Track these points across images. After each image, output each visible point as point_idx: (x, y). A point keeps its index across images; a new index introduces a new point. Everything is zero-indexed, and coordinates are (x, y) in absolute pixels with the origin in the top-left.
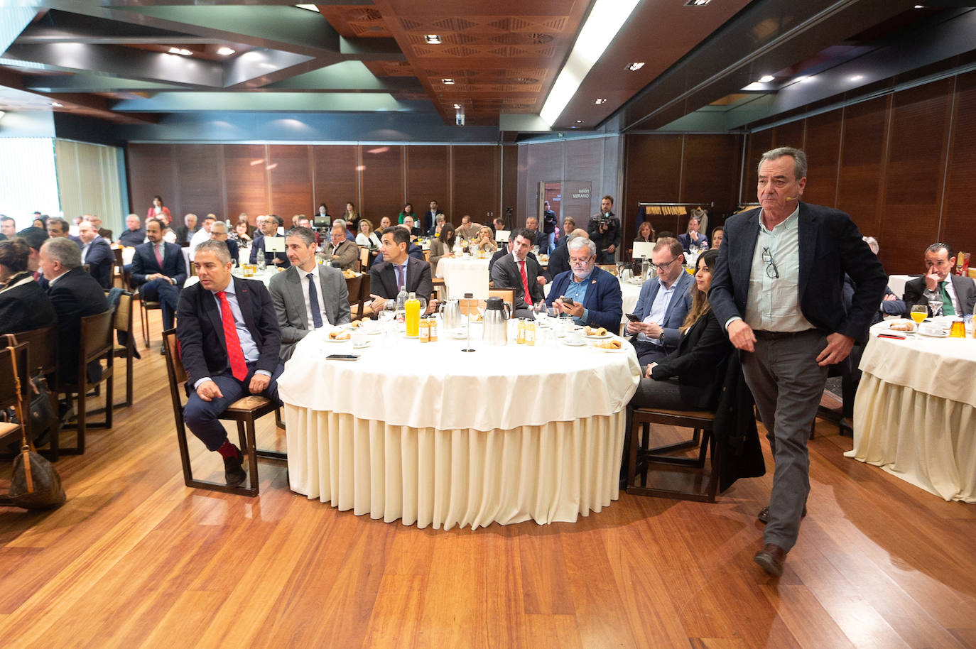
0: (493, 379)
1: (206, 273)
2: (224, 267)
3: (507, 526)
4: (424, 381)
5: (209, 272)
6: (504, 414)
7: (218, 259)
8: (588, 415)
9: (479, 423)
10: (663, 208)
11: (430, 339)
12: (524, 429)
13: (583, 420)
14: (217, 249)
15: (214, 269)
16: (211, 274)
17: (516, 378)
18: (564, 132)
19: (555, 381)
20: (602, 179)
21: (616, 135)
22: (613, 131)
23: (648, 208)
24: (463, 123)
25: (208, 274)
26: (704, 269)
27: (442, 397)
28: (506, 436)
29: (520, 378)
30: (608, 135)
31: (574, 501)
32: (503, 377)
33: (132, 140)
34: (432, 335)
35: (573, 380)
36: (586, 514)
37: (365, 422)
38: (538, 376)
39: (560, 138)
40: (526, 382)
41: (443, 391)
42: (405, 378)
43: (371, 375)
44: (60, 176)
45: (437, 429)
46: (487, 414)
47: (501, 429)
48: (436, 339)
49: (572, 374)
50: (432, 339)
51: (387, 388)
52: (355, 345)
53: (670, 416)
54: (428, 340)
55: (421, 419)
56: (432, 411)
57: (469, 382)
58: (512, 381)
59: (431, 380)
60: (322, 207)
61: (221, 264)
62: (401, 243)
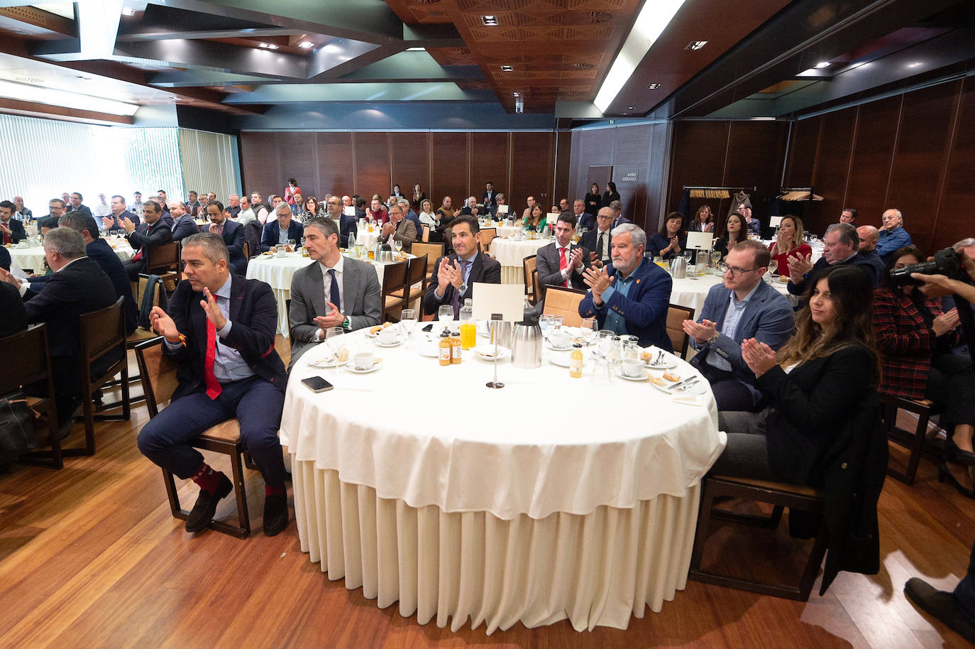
0: (519, 449)
1: (192, 273)
3: (535, 630)
4: (425, 446)
5: (196, 271)
6: (535, 497)
7: (206, 256)
8: (652, 496)
9: (499, 507)
10: (706, 192)
11: (451, 361)
12: (562, 516)
13: (645, 504)
14: (206, 243)
15: (202, 268)
17: (553, 450)
18: (615, 119)
19: (609, 453)
20: (649, 163)
21: (665, 121)
22: (662, 118)
23: (692, 192)
24: (521, 111)
25: (194, 273)
26: (825, 294)
27: (449, 469)
29: (559, 449)
30: (657, 122)
31: (626, 603)
32: (535, 447)
33: (243, 129)
34: (455, 356)
35: (634, 450)
36: (640, 614)
37: (352, 488)
38: (584, 447)
39: (612, 124)
40: (567, 455)
41: (450, 463)
42: (400, 438)
43: (358, 427)
44: (184, 158)
45: (443, 508)
46: (510, 496)
47: (530, 515)
48: (459, 361)
49: (633, 442)
50: (454, 361)
51: (378, 448)
52: (356, 369)
53: (758, 489)
54: (449, 362)
55: (420, 496)
56: (436, 487)
57: (486, 452)
58: (547, 452)
59: (435, 444)
60: (396, 187)
61: (210, 261)
62: (477, 234)
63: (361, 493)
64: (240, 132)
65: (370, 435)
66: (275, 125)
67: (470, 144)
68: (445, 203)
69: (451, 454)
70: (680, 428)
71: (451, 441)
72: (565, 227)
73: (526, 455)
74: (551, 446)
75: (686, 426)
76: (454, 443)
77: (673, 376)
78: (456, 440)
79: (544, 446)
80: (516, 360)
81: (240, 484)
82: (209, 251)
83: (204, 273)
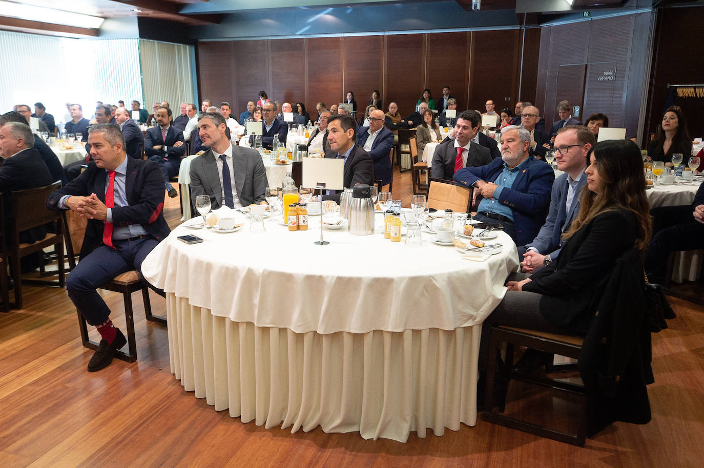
0: (309, 278)
1: (96, 152)
3: (330, 435)
4: (243, 274)
5: (99, 151)
6: (321, 317)
9: (295, 326)
10: (697, 90)
11: (298, 228)
12: (345, 335)
13: (417, 333)
15: (103, 149)
16: (101, 153)
17: (335, 279)
18: (590, 10)
19: (381, 286)
20: (629, 60)
21: (649, 10)
22: (646, 7)
23: (679, 90)
24: (478, 7)
27: (259, 293)
28: (325, 342)
29: (340, 279)
30: (639, 11)
31: (405, 419)
32: (321, 277)
33: (200, 39)
34: (301, 223)
35: (402, 286)
36: (422, 434)
37: (198, 309)
38: (359, 279)
39: (586, 17)
40: (346, 285)
41: (260, 288)
42: (227, 269)
43: (202, 262)
44: (144, 70)
45: (256, 325)
46: (302, 315)
47: (318, 332)
48: (306, 228)
49: (401, 279)
50: (301, 228)
51: (213, 276)
52: (220, 229)
53: (534, 337)
54: (296, 229)
55: (240, 313)
56: (251, 306)
57: (286, 279)
58: (330, 282)
59: (250, 272)
60: (349, 94)
61: (108, 143)
62: (349, 130)
63: (203, 312)
64: (198, 41)
65: (209, 267)
66: (233, 33)
67: (426, 46)
68: (390, 109)
69: (260, 281)
70: (450, 274)
71: (261, 271)
72: (464, 124)
73: (314, 282)
74: (333, 277)
75: (457, 272)
76: (263, 272)
77: (477, 242)
78: (265, 270)
79: (328, 277)
80: (351, 228)
81: (130, 317)
82: (108, 136)
83: (105, 152)
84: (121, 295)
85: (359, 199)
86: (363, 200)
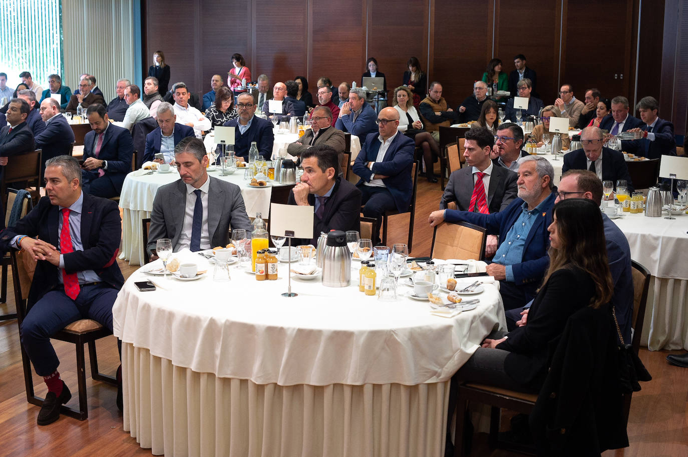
0: (271, 330)
1: (51, 188)
2: (69, 183)
4: (205, 324)
5: (55, 187)
7: (64, 175)
8: (383, 381)
9: (256, 375)
11: (267, 277)
12: (305, 388)
13: (377, 387)
14: (64, 164)
15: (60, 185)
16: (56, 189)
19: (341, 339)
25: (53, 189)
27: (221, 343)
28: (285, 393)
29: (300, 331)
32: (282, 329)
34: (270, 272)
35: (362, 340)
37: (158, 360)
38: (320, 332)
40: (306, 337)
41: (222, 338)
42: (190, 318)
43: (163, 311)
45: (217, 376)
46: (263, 365)
47: (278, 384)
48: (275, 277)
49: (362, 333)
50: (269, 277)
51: (175, 324)
52: (181, 277)
53: (498, 396)
54: (264, 278)
55: (201, 363)
56: (213, 357)
57: (249, 329)
58: (291, 334)
59: (212, 322)
61: (66, 179)
62: (328, 169)
63: (164, 364)
65: (171, 315)
68: (432, 93)
69: (222, 331)
70: (412, 329)
71: (223, 321)
73: (275, 334)
74: (294, 329)
75: (420, 328)
76: (226, 322)
78: (227, 320)
79: (289, 328)
81: (82, 370)
82: (67, 171)
83: (61, 189)
84: (73, 346)
85: (334, 247)
86: (337, 248)
